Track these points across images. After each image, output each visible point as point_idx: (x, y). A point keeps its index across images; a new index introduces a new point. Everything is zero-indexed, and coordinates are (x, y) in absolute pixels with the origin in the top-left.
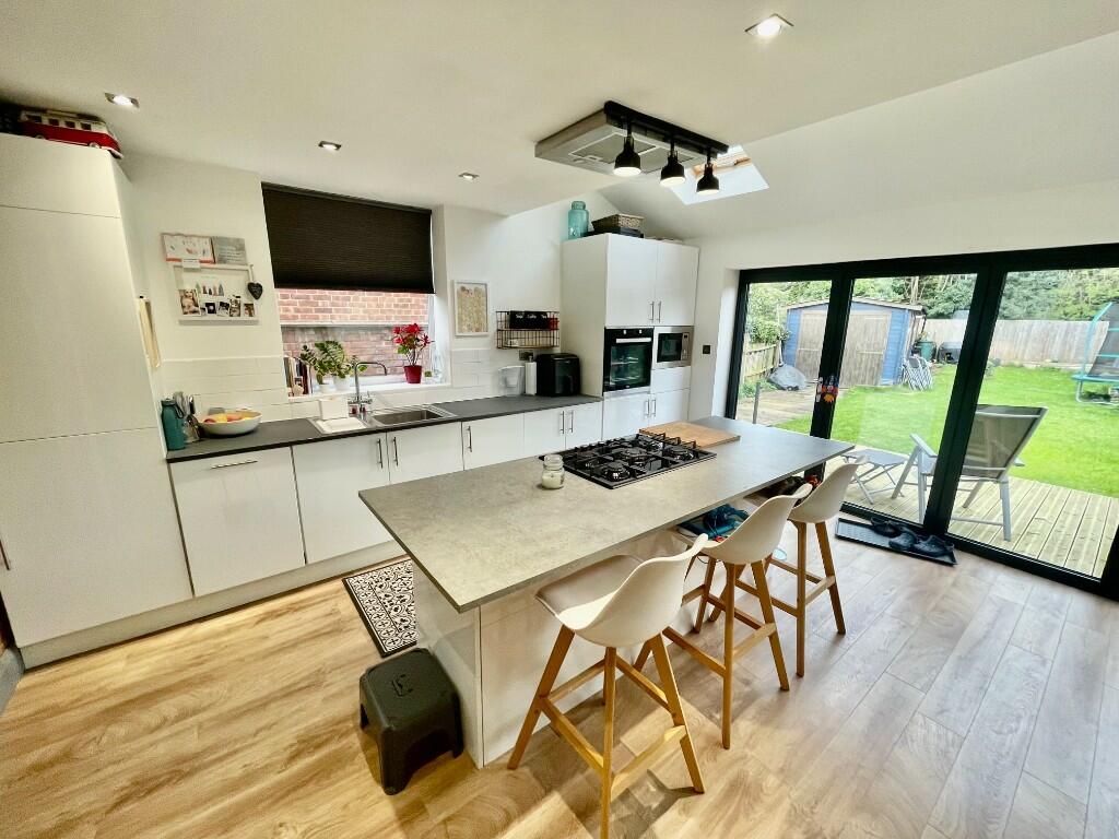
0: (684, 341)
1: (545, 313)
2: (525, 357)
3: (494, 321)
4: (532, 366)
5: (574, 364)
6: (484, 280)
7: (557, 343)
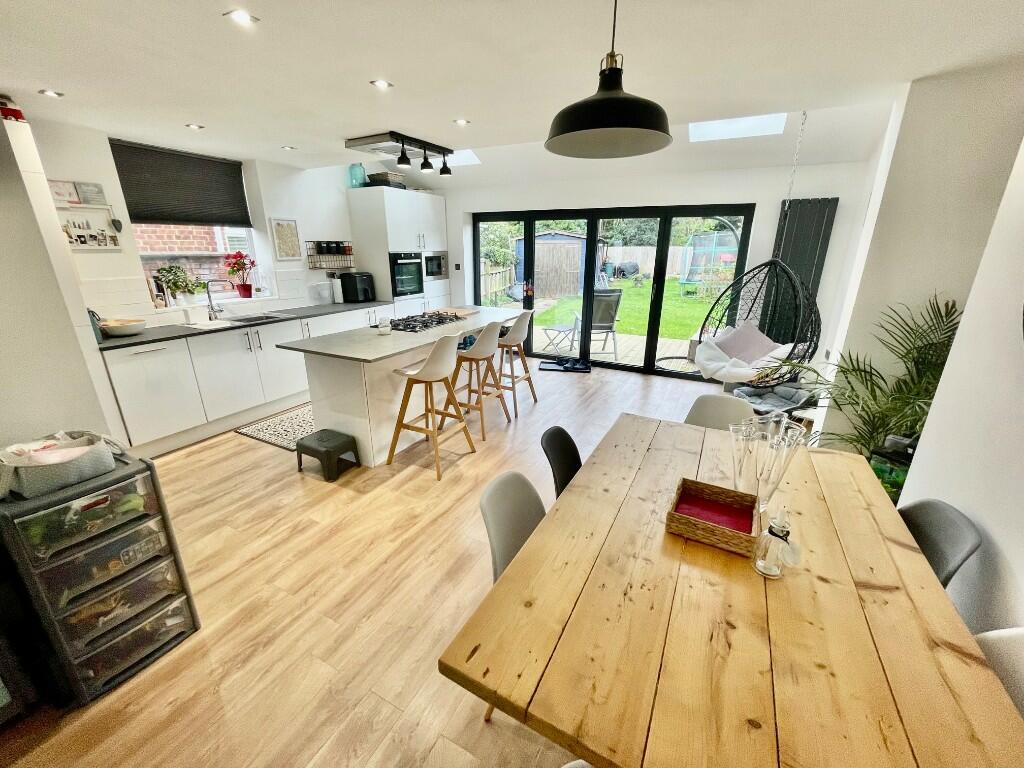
0: (443, 262)
1: (342, 243)
2: (332, 275)
3: (305, 249)
4: (338, 282)
5: (369, 279)
6: (294, 218)
7: (353, 264)
